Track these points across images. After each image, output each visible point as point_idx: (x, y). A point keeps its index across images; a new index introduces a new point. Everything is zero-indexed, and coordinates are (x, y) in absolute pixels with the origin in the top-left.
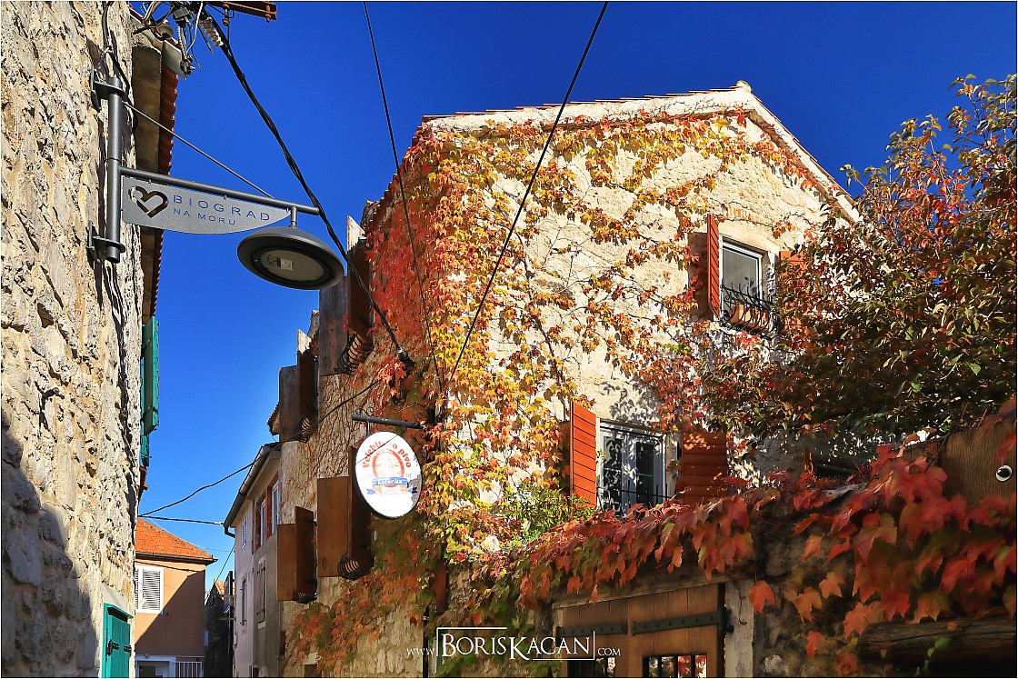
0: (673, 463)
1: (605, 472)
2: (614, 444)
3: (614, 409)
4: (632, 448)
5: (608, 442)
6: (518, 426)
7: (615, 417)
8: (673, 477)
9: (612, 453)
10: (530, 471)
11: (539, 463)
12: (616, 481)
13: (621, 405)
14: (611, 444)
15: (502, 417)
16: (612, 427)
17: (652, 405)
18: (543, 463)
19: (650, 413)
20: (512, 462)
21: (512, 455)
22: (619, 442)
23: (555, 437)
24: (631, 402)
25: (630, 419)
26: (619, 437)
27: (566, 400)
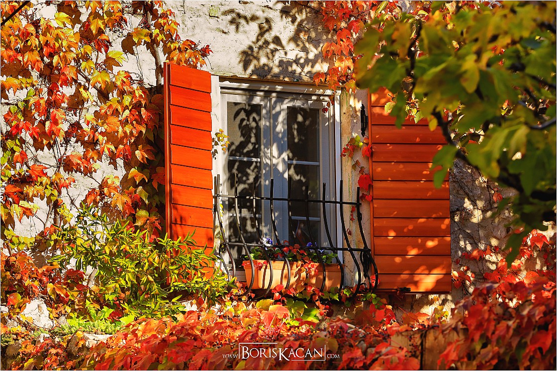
0: (353, 143)
1: (230, 165)
2: (248, 114)
3: (247, 57)
4: (281, 118)
5: (235, 111)
6: (77, 103)
7: (249, 71)
8: (354, 167)
9: (245, 131)
10: (98, 177)
11: (113, 163)
12: (251, 179)
13: (260, 48)
14: (242, 115)
15: (50, 92)
16: (245, 86)
17: (316, 42)
18: (120, 162)
19: (311, 56)
20: (67, 164)
21: (68, 153)
22: (257, 109)
23: (140, 121)
24: (277, 40)
25: (276, 70)
26: (257, 100)
27: (160, 50)
